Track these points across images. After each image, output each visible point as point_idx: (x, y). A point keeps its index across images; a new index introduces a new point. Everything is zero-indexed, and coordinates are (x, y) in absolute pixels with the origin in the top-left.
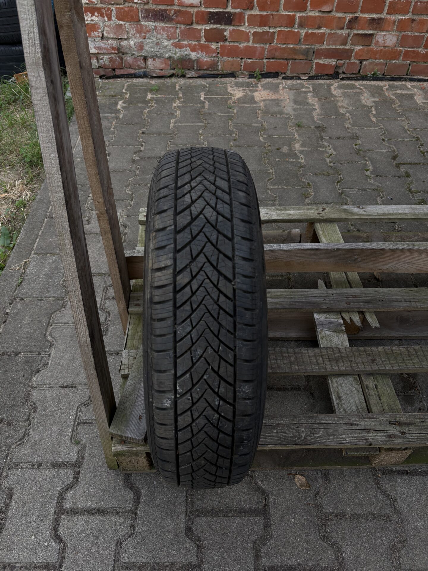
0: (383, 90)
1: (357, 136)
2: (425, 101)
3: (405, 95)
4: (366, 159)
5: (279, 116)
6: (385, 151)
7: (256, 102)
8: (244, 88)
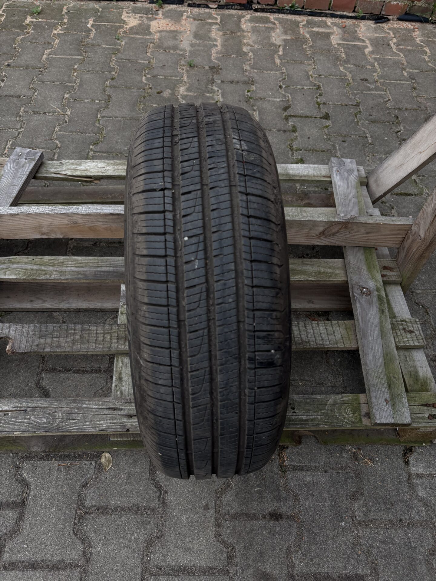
0: (298, 26)
1: (253, 81)
2: (341, 42)
3: (322, 33)
4: (255, 108)
5: (172, 52)
6: (278, 100)
7: (150, 33)
8: (142, 15)
